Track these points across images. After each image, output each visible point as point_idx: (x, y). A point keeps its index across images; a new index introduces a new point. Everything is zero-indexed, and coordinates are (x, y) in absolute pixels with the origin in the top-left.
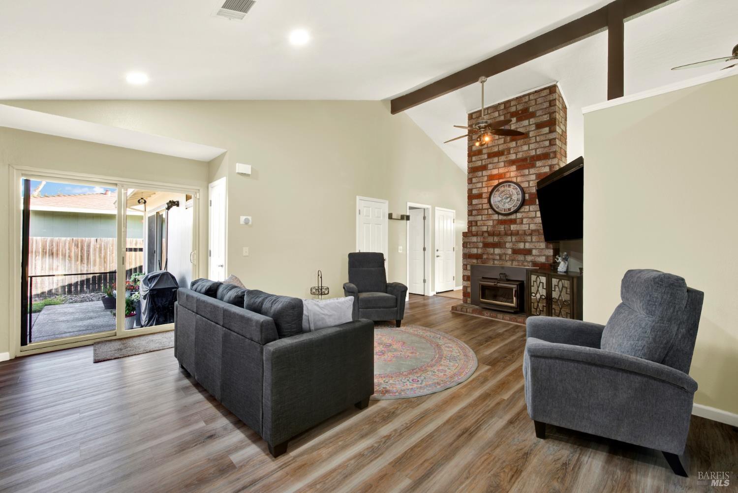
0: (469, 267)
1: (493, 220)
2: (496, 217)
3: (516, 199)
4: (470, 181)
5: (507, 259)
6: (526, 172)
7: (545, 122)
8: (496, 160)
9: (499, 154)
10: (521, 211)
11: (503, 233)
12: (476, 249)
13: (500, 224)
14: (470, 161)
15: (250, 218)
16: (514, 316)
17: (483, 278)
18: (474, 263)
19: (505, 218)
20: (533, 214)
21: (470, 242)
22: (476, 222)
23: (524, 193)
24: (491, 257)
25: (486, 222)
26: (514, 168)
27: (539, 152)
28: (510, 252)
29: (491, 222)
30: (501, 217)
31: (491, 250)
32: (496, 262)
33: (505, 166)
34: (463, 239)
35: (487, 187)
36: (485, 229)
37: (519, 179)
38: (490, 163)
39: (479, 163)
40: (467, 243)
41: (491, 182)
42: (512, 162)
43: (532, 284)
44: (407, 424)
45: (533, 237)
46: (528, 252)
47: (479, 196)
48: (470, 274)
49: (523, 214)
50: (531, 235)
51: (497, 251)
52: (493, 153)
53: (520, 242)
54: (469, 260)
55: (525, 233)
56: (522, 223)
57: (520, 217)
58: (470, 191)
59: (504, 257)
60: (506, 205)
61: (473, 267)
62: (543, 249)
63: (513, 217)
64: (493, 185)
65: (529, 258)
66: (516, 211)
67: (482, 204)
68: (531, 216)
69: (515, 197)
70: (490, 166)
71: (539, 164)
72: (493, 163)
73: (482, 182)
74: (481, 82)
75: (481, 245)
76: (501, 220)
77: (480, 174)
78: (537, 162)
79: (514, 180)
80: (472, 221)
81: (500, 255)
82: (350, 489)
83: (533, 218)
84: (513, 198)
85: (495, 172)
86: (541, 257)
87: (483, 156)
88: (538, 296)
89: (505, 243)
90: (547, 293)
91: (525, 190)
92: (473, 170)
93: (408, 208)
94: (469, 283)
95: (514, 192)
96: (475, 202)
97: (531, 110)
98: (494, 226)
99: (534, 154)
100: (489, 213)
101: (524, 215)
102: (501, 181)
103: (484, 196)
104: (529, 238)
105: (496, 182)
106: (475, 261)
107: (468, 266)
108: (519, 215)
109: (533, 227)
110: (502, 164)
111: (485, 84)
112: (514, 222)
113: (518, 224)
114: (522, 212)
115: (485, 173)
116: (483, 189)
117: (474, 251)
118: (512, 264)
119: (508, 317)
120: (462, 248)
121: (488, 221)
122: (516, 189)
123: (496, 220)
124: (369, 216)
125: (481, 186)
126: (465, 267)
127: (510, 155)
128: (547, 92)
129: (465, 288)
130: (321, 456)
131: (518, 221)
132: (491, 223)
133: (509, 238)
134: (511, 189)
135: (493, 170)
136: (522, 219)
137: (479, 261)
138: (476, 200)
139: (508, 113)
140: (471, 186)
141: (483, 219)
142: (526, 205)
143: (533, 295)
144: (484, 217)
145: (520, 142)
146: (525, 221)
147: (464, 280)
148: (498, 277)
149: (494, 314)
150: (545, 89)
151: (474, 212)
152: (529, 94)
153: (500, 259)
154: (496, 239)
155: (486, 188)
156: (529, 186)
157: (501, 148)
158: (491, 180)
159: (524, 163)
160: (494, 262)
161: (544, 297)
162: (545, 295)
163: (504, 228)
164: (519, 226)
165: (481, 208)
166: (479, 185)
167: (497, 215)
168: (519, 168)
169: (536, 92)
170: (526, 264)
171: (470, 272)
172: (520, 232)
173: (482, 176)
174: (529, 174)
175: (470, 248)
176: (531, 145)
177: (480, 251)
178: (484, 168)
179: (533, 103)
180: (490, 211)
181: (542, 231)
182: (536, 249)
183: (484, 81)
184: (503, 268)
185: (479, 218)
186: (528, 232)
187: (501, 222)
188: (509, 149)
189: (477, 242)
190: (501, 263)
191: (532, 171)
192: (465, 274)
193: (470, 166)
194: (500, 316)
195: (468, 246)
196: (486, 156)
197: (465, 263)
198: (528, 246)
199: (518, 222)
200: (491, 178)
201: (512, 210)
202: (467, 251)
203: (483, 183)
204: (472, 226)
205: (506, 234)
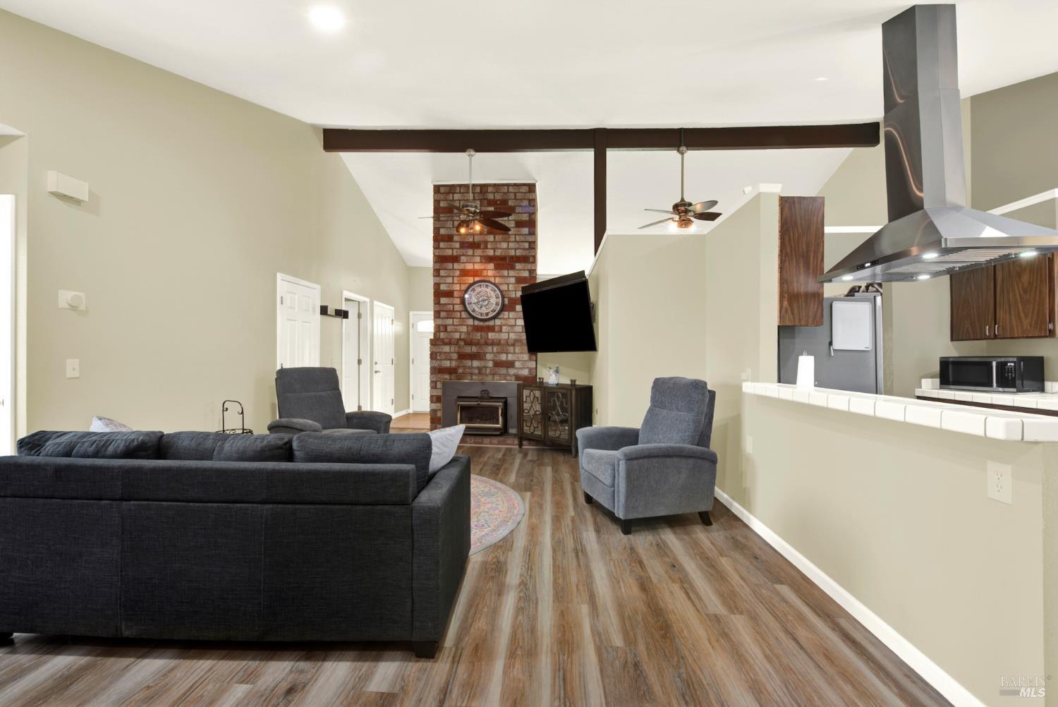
0: (439, 385)
1: (467, 326)
2: (470, 322)
3: (494, 303)
4: (437, 272)
5: (487, 372)
6: (505, 273)
7: (525, 221)
8: (470, 252)
9: (475, 245)
10: (500, 317)
11: (482, 341)
12: (448, 362)
13: (476, 331)
14: (436, 247)
15: (82, 295)
16: (501, 439)
17: (459, 397)
18: (446, 379)
19: (481, 324)
20: (512, 322)
21: (441, 353)
22: (445, 327)
23: (503, 297)
24: (468, 370)
25: (458, 327)
26: (491, 266)
27: (519, 253)
28: (490, 364)
29: (465, 327)
30: (477, 323)
31: (468, 363)
32: (474, 377)
33: (481, 262)
34: (431, 349)
35: (460, 284)
36: (457, 336)
37: (498, 280)
38: (463, 255)
39: (449, 252)
40: (436, 353)
41: (464, 278)
42: (490, 259)
43: (524, 400)
44: (524, 566)
45: (516, 348)
46: (510, 364)
47: (449, 294)
48: (440, 394)
49: (502, 320)
50: (513, 345)
51: (476, 363)
52: (467, 242)
53: (502, 353)
54: (439, 376)
55: (507, 343)
56: (500, 331)
57: (499, 324)
58: (437, 286)
59: (484, 372)
60: (484, 308)
61: (444, 384)
62: (525, 361)
63: (491, 323)
64: (467, 282)
65: (512, 371)
66: (494, 318)
67: (453, 305)
68: (510, 324)
69: (493, 300)
70: (463, 259)
71: (518, 266)
72: (467, 256)
73: (453, 277)
74: (469, 156)
75: (455, 356)
76: (477, 326)
77: (450, 265)
78: (517, 264)
79: (492, 280)
80: (439, 325)
81: (479, 369)
82: (549, 638)
83: (512, 326)
84: (491, 301)
85: (469, 267)
86: (524, 370)
87: (453, 243)
88: (532, 413)
89: (485, 354)
90: (542, 409)
91: (504, 293)
92: (440, 260)
93: (344, 299)
94: (439, 405)
95: (493, 294)
96: (443, 300)
97: (510, 203)
98: (468, 333)
99: (513, 254)
100: (462, 317)
101: (504, 322)
102: (477, 279)
103: (456, 294)
104: (511, 349)
105: (471, 280)
106: (447, 376)
107: (438, 383)
108: (498, 322)
109: (512, 336)
110: (478, 259)
111: (473, 158)
112: (491, 329)
113: (496, 332)
114: (500, 319)
115: (456, 266)
116: (455, 286)
117: (447, 364)
118: (493, 379)
119: (495, 440)
120: (429, 360)
121: (460, 327)
122: (495, 291)
123: (471, 326)
124: (294, 308)
125: (451, 282)
126: (434, 385)
127: (487, 250)
128: (525, 189)
129: (433, 412)
130: (483, 630)
131: (497, 328)
132: (464, 329)
133: (490, 348)
134: (488, 290)
135: (467, 264)
136: (501, 327)
137: (452, 377)
138: (445, 299)
139: (484, 199)
140: (438, 279)
141: (455, 323)
142: (505, 311)
143: (526, 411)
144: (456, 322)
145: (499, 237)
146: (504, 328)
147: (432, 401)
148: (479, 395)
149: (478, 439)
150: (524, 185)
151: (443, 314)
152: (508, 185)
153: (480, 373)
154: (474, 349)
155: (458, 285)
156: (508, 290)
157: (477, 239)
158: (465, 276)
159: (503, 263)
160: (471, 377)
161: (538, 413)
162: (540, 410)
163: (481, 335)
164: (497, 334)
165: (452, 309)
166: (449, 280)
167: (472, 320)
168: (497, 268)
169: (515, 185)
170: (508, 378)
171: (441, 391)
172: (502, 342)
173: (453, 269)
174: (508, 276)
175: (441, 360)
176: (510, 244)
177: (454, 364)
178: (455, 259)
179: (512, 196)
180: (464, 315)
181: (525, 341)
182: (519, 361)
183: (472, 155)
184: (483, 383)
185: (450, 321)
186: (511, 342)
187: (477, 329)
188: (486, 243)
189: (451, 352)
190: (480, 377)
191: (512, 273)
192: (433, 394)
193: (437, 254)
194: (487, 440)
195: (438, 358)
196: (457, 245)
197: (434, 379)
198: (510, 357)
199: (496, 330)
200: (465, 273)
201: (490, 316)
202: (436, 364)
203: (455, 278)
204: (439, 331)
205: (486, 344)
